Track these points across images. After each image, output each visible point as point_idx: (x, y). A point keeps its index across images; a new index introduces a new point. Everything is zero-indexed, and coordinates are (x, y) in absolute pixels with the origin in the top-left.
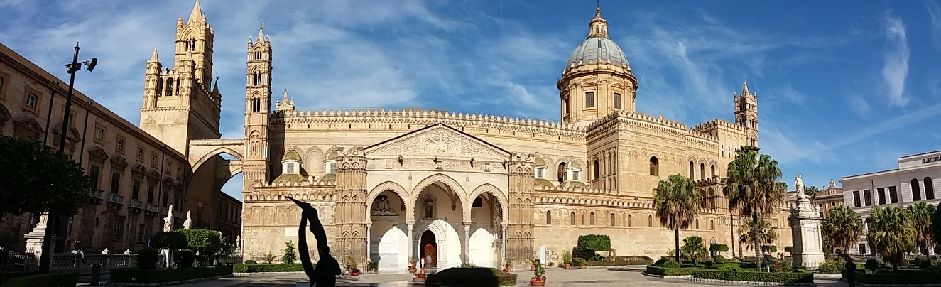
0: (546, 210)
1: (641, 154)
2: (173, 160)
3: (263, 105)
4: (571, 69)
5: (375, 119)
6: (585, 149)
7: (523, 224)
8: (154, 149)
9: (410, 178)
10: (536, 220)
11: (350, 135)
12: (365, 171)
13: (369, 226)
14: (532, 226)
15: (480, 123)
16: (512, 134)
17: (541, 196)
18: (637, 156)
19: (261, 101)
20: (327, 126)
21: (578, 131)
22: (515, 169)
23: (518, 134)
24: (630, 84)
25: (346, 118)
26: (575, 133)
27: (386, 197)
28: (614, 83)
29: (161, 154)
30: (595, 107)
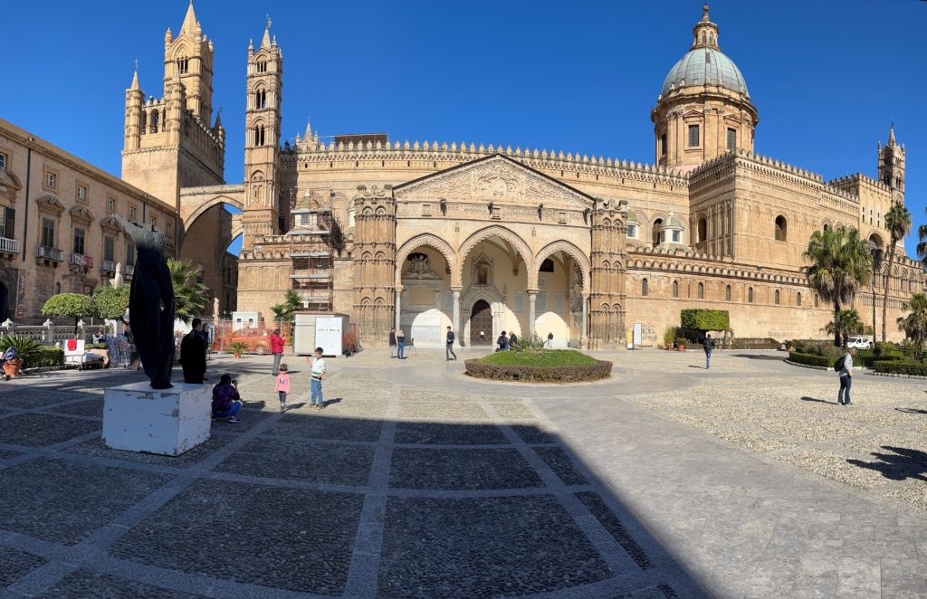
0: (642, 277)
1: (764, 210)
2: (159, 213)
3: (269, 137)
4: (670, 92)
5: (416, 154)
6: (687, 202)
7: (611, 293)
8: (131, 199)
9: (457, 230)
10: (628, 290)
11: (383, 175)
12: (393, 218)
13: (399, 290)
14: (622, 297)
15: (553, 162)
16: (594, 179)
17: (635, 259)
18: (760, 213)
19: (266, 130)
20: (354, 165)
21: (678, 177)
22: (600, 220)
23: (602, 179)
24: (749, 117)
25: (377, 153)
26: (675, 179)
27: (425, 256)
28: (727, 114)
29: (140, 205)
30: (701, 146)
